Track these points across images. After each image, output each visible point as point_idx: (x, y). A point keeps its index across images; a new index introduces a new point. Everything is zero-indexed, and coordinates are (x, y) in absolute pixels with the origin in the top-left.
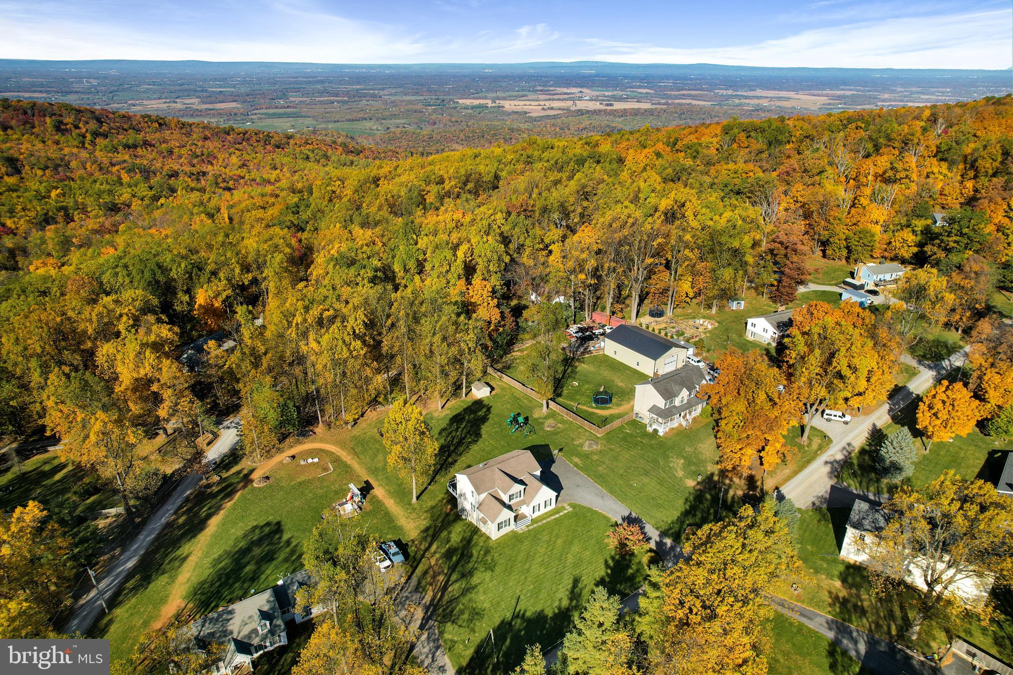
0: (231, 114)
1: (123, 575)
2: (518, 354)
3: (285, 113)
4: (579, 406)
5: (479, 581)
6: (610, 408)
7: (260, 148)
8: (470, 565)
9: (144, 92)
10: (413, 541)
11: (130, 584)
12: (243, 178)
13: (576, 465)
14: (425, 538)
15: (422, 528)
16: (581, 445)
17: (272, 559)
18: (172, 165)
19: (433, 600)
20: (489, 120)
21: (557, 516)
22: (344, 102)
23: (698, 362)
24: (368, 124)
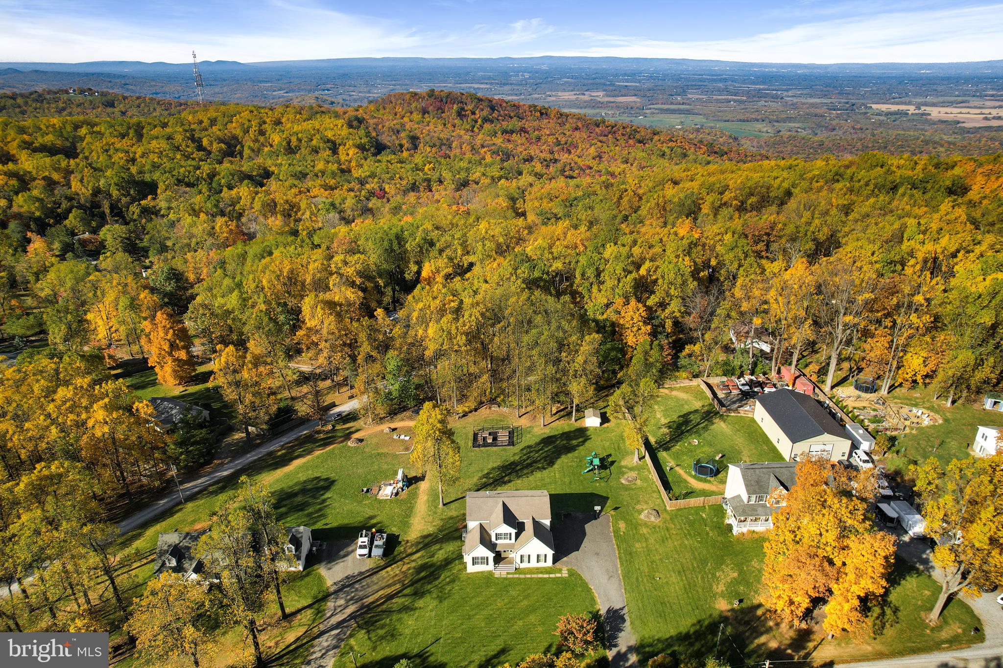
0: (628, 109)
1: (216, 479)
2: (666, 391)
3: (679, 110)
4: (677, 469)
5: (421, 606)
6: (710, 482)
7: (622, 142)
8: (429, 587)
9: (562, 85)
10: (408, 541)
11: (211, 489)
12: (591, 168)
13: (616, 531)
14: (418, 543)
15: (425, 533)
16: (640, 512)
17: (302, 510)
18: (534, 151)
19: (373, 603)
20: (903, 129)
21: (546, 576)
22: (741, 102)
23: (865, 461)
24: (759, 126)
